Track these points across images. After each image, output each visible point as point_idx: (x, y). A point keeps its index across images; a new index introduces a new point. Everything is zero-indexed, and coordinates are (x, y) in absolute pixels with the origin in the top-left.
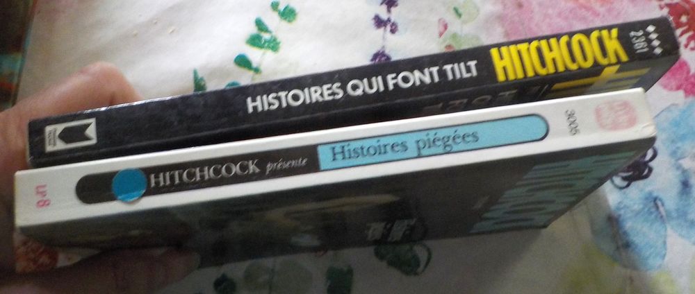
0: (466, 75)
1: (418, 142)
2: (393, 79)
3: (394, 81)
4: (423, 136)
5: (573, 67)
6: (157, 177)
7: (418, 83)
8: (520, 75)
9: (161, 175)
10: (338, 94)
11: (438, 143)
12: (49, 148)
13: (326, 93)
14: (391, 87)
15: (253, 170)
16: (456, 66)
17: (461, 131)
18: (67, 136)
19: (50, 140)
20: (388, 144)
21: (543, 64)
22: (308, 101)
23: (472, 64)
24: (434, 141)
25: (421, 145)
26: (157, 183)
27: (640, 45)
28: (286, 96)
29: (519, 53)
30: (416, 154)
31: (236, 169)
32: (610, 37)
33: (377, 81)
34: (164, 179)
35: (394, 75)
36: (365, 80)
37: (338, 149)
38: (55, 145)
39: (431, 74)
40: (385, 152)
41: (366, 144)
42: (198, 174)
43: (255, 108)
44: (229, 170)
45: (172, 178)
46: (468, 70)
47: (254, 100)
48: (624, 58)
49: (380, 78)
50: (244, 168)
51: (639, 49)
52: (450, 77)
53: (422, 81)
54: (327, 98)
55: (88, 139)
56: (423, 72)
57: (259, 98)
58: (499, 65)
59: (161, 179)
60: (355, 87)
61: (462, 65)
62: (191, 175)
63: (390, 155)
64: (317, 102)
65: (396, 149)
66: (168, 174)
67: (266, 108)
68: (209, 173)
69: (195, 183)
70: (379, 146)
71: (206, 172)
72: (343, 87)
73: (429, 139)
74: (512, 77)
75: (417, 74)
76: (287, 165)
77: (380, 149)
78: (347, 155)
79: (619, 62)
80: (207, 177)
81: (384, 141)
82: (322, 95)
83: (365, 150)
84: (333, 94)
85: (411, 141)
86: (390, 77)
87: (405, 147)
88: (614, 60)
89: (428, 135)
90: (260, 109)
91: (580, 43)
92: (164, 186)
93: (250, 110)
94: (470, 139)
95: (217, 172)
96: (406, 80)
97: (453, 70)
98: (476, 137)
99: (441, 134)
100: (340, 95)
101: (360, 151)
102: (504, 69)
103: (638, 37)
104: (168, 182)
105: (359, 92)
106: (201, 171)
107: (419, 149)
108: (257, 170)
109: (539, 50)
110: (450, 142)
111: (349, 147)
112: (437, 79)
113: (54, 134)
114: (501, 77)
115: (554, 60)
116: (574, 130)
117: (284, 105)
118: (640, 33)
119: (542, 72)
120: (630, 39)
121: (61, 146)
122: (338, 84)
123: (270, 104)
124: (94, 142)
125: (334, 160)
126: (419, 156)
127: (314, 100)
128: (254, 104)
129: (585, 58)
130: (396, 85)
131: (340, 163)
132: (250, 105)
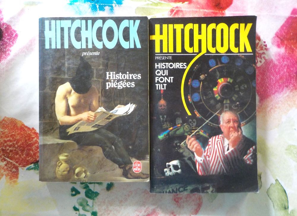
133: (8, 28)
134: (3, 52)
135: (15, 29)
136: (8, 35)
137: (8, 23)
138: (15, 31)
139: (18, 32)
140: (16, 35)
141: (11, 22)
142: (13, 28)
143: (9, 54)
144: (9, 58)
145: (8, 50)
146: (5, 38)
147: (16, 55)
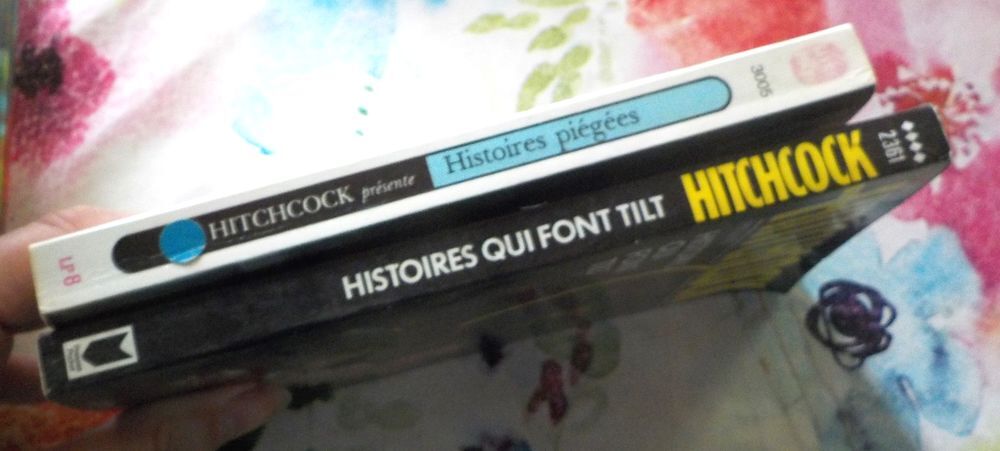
0: (649, 217)
1: (558, 134)
2: (546, 231)
3: (548, 235)
4: (564, 125)
5: (800, 192)
6: (218, 226)
7: (582, 235)
8: (726, 210)
9: (223, 223)
10: (469, 261)
11: (585, 132)
12: (73, 375)
13: (453, 260)
14: (544, 245)
15: (344, 199)
16: (633, 205)
17: (615, 112)
18: (95, 354)
19: (72, 362)
20: (519, 143)
21: (757, 191)
22: (429, 275)
23: (657, 200)
24: (580, 130)
25: (564, 136)
26: (220, 233)
27: (894, 152)
28: (398, 270)
29: (722, 178)
30: (558, 150)
31: (322, 201)
32: (850, 143)
33: (523, 236)
34: (228, 227)
35: (546, 227)
36: (507, 238)
37: (454, 157)
38: (79, 368)
39: (599, 220)
40: (518, 153)
41: (490, 145)
42: (272, 215)
43: (355, 291)
44: (312, 204)
45: (239, 224)
46: (652, 209)
47: (353, 280)
48: (871, 171)
49: (527, 233)
50: (332, 199)
51: (894, 157)
52: (627, 222)
53: (586, 231)
54: (456, 268)
55: (125, 356)
56: (588, 219)
57: (358, 277)
58: (694, 198)
59: (224, 228)
60: (493, 249)
61: (642, 203)
62: (263, 217)
63: (524, 156)
64: (443, 275)
65: (532, 146)
66: (231, 221)
67: (371, 290)
68: (287, 211)
69: (271, 226)
70: (508, 147)
71: (282, 212)
72: (477, 251)
73: (573, 130)
74: (714, 214)
75: (580, 221)
76: (388, 188)
77: (509, 151)
78: (467, 163)
79: (865, 177)
80: (284, 218)
81: (513, 139)
82: (448, 264)
83: (490, 155)
84: (464, 261)
85: (549, 133)
86: (541, 229)
87: (543, 143)
88: (857, 176)
89: (570, 123)
90: (362, 292)
91: (808, 156)
92: (231, 236)
93: (349, 295)
94: (629, 120)
95: (297, 208)
96: (564, 231)
97: (630, 212)
98: (635, 118)
99: (589, 119)
100: (474, 261)
101: (483, 157)
102: (703, 203)
103: (889, 140)
104: (234, 231)
105: (500, 256)
106: (277, 210)
107: (561, 142)
108: (350, 200)
109: (751, 173)
110: (603, 128)
111: (469, 154)
112: (608, 227)
113: (77, 354)
114: (699, 216)
115: (772, 185)
116: (766, 91)
117: (396, 283)
118: (893, 134)
119: (756, 203)
120: (878, 142)
121: (88, 369)
122: (469, 247)
123: (376, 284)
124: (133, 359)
125: (451, 171)
126: (564, 152)
127: (437, 273)
128: (354, 286)
129: (816, 178)
130: (551, 241)
131: (459, 174)
132: (348, 288)
133: (84, 53)
134: (60, 131)
135: (108, 56)
136: (82, 77)
137: (86, 38)
138: (105, 64)
139: (115, 66)
140: (111, 77)
141: (94, 32)
142: (101, 52)
143: (80, 139)
144: (79, 151)
145: (79, 125)
146: (70, 85)
147: (106, 141)
